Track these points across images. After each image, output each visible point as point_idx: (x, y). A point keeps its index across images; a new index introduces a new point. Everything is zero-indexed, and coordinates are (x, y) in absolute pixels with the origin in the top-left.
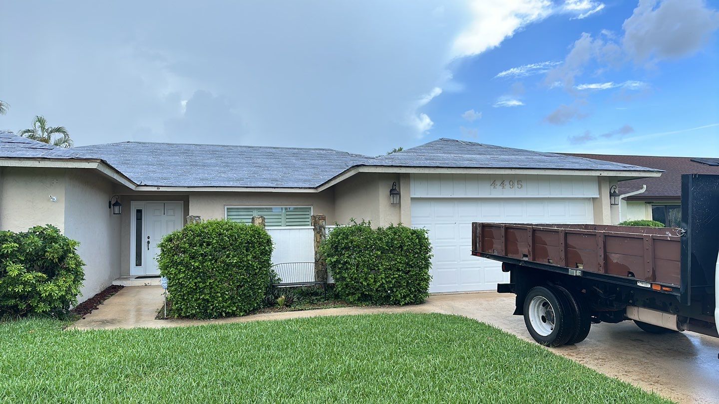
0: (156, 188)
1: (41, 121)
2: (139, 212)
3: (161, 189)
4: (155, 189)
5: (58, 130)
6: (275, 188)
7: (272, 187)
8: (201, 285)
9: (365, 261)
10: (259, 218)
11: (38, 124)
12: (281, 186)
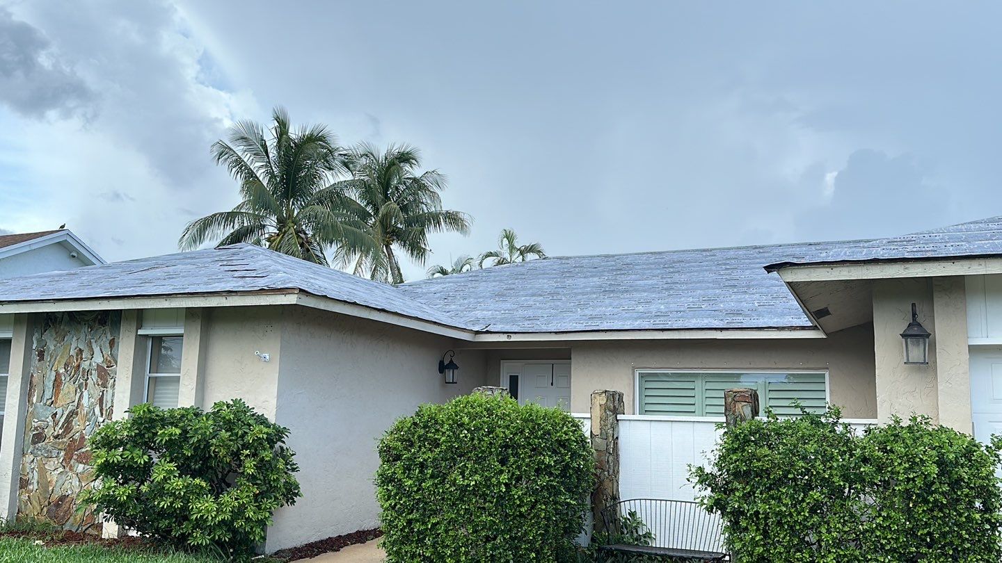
0: (506, 335)
1: (509, 237)
2: (514, 381)
3: (514, 338)
4: (503, 338)
5: (532, 249)
6: (721, 329)
7: (716, 329)
10: (600, 394)
11: (506, 241)
12: (740, 326)
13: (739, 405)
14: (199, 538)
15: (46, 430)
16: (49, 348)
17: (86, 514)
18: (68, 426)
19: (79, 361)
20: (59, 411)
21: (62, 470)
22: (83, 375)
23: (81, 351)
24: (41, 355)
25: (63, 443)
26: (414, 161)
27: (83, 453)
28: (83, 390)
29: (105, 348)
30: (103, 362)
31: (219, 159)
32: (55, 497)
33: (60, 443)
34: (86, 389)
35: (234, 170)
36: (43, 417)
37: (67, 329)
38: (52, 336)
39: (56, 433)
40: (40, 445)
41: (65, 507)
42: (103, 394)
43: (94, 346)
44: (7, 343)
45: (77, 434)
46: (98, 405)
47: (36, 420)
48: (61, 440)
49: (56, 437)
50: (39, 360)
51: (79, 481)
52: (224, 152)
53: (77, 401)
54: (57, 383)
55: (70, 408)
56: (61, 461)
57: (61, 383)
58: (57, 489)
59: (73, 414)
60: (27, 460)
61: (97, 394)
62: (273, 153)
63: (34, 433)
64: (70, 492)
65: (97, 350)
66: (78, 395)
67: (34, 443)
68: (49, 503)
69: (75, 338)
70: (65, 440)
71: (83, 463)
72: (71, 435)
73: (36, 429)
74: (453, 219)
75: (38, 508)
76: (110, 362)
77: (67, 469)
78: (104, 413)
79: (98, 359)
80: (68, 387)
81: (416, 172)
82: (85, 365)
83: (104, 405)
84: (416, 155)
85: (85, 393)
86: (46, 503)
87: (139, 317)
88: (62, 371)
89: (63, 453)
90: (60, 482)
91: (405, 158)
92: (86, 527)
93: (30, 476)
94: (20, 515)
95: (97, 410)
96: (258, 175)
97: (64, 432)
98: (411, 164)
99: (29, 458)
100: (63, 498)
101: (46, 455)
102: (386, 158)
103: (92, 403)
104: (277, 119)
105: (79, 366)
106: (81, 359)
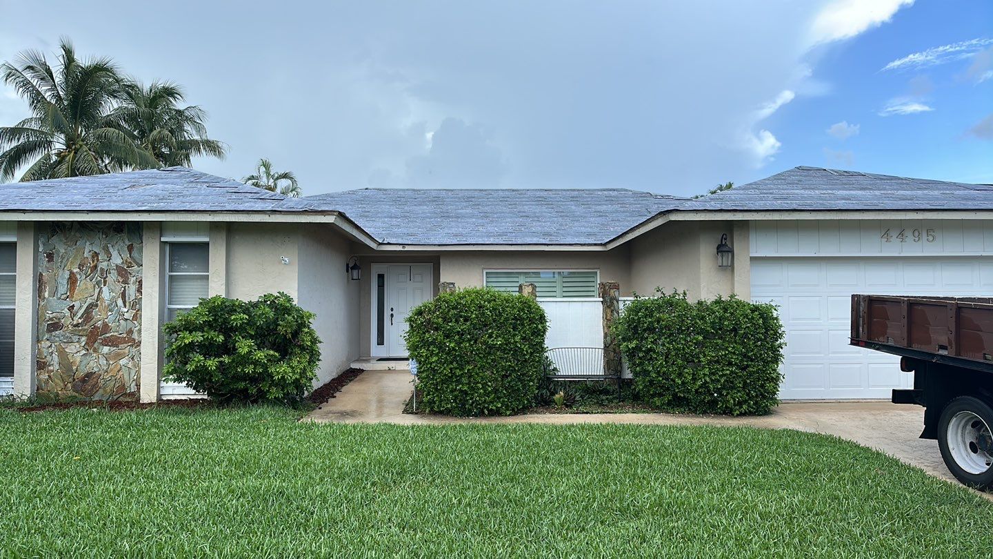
0: (401, 246)
1: (266, 165)
2: (381, 277)
3: (407, 248)
4: (400, 248)
5: (285, 176)
6: (548, 244)
7: (545, 245)
8: (458, 372)
9: (678, 349)
10: (528, 286)
11: (263, 169)
12: (557, 243)
13: (612, 291)
14: (275, 393)
15: (63, 321)
16: (58, 252)
17: (116, 386)
18: (87, 316)
19: (95, 262)
20: (77, 304)
21: (85, 352)
22: (102, 274)
23: (96, 254)
24: (50, 257)
25: (84, 330)
26: (178, 96)
27: (108, 337)
28: (102, 286)
29: (124, 251)
30: (123, 263)
31: (6, 80)
32: (81, 374)
33: (81, 330)
34: (104, 285)
35: (21, 89)
36: (57, 308)
37: (78, 235)
38: (61, 241)
39: (75, 323)
40: (57, 332)
41: (92, 382)
42: (125, 289)
43: (111, 250)
44: (12, 246)
45: (100, 322)
46: (120, 299)
47: (50, 312)
48: (80, 328)
49: (75, 326)
50: (49, 261)
51: (107, 360)
52: (11, 74)
53: (96, 295)
54: (72, 280)
55: (89, 301)
56: (83, 344)
57: (76, 280)
58: (82, 367)
59: (92, 306)
60: (43, 345)
61: (119, 288)
62: (59, 78)
63: (49, 323)
64: (96, 369)
65: (115, 253)
66: (97, 291)
67: (49, 331)
68: (74, 380)
69: (88, 243)
70: (86, 327)
71: (109, 346)
72: (92, 323)
73: (51, 319)
74: (213, 147)
75: (62, 384)
76: (130, 263)
77: (91, 351)
78: (127, 304)
79: (117, 260)
80: (83, 284)
81: (179, 105)
82: (103, 265)
83: (127, 298)
84: (180, 91)
85: (105, 289)
86: (71, 380)
87: (160, 227)
88: (76, 270)
89: (84, 339)
90: (84, 362)
91: (169, 92)
92: (118, 396)
93: (49, 358)
94: (41, 391)
95: (120, 302)
96: (46, 97)
97: (84, 321)
98: (174, 98)
99: (45, 344)
100: (89, 375)
101: (65, 341)
102: (151, 91)
103: (114, 297)
104: (64, 47)
105: (96, 267)
106: (98, 260)
